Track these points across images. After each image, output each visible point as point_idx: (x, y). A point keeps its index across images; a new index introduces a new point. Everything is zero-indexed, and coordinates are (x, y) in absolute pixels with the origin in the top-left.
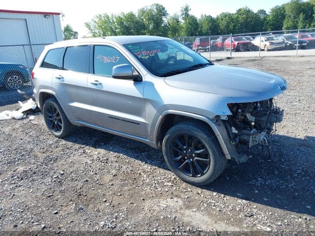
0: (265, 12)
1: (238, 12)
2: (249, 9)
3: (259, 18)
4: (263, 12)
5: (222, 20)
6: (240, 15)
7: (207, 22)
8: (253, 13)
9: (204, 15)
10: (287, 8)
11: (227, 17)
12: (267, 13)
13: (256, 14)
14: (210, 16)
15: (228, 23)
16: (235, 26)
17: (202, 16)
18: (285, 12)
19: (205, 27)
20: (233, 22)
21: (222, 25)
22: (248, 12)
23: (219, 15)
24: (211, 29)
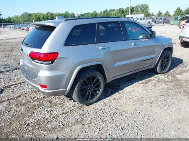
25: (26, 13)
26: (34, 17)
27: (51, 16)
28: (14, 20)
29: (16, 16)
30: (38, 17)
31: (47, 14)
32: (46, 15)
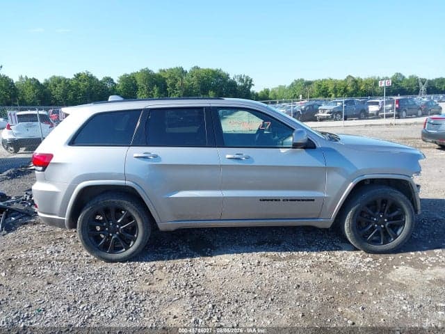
0: (112, 80)
1: (77, 77)
2: (92, 75)
3: (106, 87)
4: (110, 80)
5: (55, 86)
6: (80, 81)
7: (31, 87)
8: (97, 80)
9: (24, 77)
10: (138, 78)
11: (62, 83)
12: (115, 81)
13: (101, 82)
14: (35, 79)
15: (66, 92)
16: (75, 96)
17: (21, 78)
18: (136, 82)
19: (29, 94)
20: (72, 90)
21: (57, 92)
22: (91, 78)
23: (48, 78)
24: (39, 97)
25: (302, 80)
26: (314, 87)
27: (353, 86)
28: (275, 95)
29: (280, 86)
30: (323, 87)
31: (346, 80)
32: (343, 84)
